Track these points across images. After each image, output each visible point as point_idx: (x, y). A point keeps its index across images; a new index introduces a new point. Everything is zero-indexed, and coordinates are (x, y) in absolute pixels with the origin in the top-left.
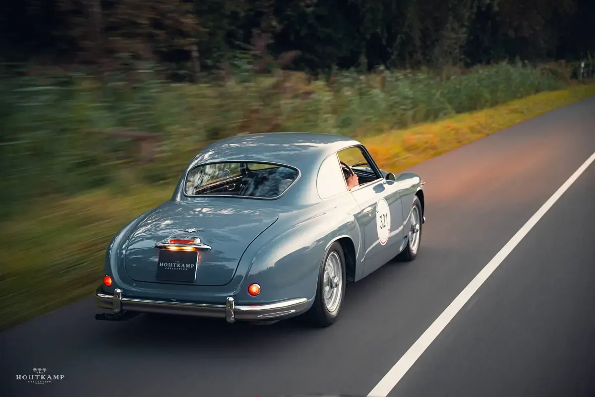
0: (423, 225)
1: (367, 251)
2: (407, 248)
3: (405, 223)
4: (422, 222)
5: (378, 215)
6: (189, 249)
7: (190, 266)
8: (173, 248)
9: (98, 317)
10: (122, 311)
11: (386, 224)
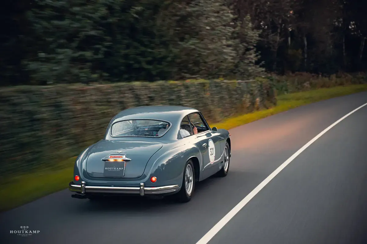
0: (230, 158)
1: (205, 167)
2: (223, 169)
3: (222, 156)
4: (230, 156)
5: (209, 148)
6: (120, 160)
7: (121, 169)
8: (112, 160)
9: (73, 196)
10: (85, 193)
11: (213, 153)
